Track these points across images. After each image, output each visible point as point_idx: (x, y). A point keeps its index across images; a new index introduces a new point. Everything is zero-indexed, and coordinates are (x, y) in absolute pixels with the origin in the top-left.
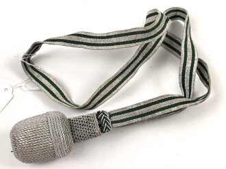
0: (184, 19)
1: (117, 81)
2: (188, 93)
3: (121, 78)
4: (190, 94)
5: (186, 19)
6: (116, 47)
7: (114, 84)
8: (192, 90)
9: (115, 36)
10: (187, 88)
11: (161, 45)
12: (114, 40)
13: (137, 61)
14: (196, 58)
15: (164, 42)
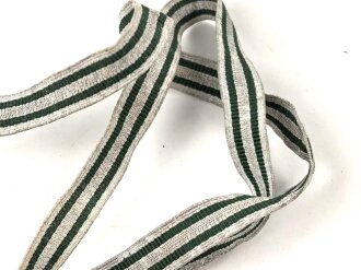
0: (213, 13)
1: (85, 198)
2: (262, 186)
3: (91, 188)
4: (267, 187)
5: (219, 12)
6: (58, 113)
7: (79, 207)
8: (268, 174)
9: (51, 89)
10: (257, 173)
11: (170, 87)
12: (51, 99)
13: (122, 139)
14: (259, 94)
15: (177, 80)
